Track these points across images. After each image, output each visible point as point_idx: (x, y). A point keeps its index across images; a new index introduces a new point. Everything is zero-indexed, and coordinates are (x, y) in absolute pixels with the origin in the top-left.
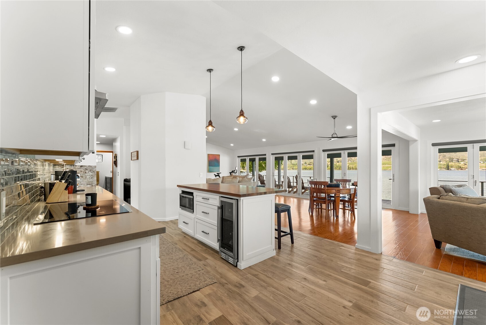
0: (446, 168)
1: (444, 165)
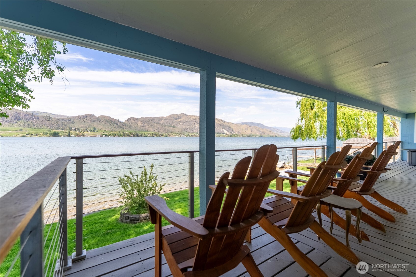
0: (67, 135)
1: (66, 133)
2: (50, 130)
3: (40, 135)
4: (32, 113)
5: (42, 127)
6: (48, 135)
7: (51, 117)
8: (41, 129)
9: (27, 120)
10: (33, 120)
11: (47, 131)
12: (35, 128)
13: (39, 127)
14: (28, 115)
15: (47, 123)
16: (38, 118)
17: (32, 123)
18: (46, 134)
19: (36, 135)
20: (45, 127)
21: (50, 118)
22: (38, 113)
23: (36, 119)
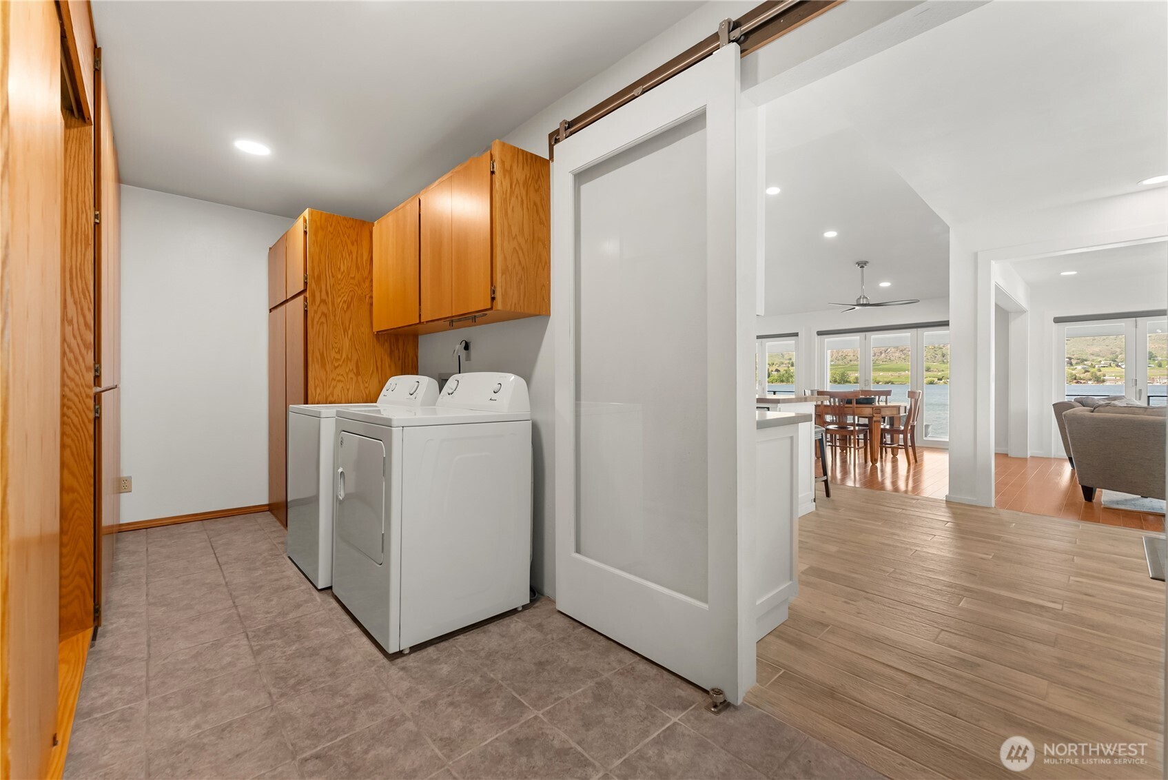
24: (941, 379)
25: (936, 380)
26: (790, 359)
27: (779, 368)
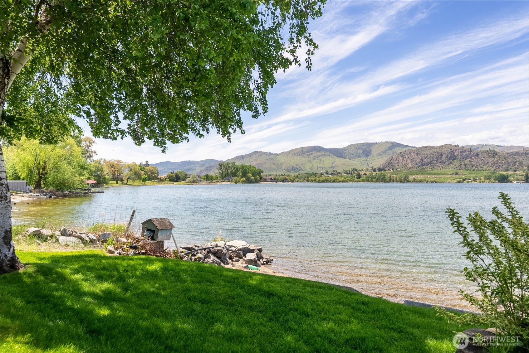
2: (494, 172)
3: (481, 180)
4: (469, 148)
5: (484, 168)
6: (492, 180)
7: (496, 150)
8: (482, 171)
9: (464, 159)
10: (471, 158)
11: (490, 174)
12: (474, 170)
13: (480, 168)
14: (465, 151)
15: (491, 160)
16: (478, 155)
17: (469, 163)
18: (488, 178)
19: (475, 180)
20: (488, 168)
21: (495, 153)
22: (477, 147)
23: (474, 156)
24: (464, 180)
25: (462, 180)
26: (373, 167)
27: (366, 173)
